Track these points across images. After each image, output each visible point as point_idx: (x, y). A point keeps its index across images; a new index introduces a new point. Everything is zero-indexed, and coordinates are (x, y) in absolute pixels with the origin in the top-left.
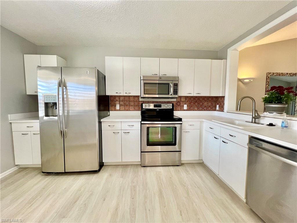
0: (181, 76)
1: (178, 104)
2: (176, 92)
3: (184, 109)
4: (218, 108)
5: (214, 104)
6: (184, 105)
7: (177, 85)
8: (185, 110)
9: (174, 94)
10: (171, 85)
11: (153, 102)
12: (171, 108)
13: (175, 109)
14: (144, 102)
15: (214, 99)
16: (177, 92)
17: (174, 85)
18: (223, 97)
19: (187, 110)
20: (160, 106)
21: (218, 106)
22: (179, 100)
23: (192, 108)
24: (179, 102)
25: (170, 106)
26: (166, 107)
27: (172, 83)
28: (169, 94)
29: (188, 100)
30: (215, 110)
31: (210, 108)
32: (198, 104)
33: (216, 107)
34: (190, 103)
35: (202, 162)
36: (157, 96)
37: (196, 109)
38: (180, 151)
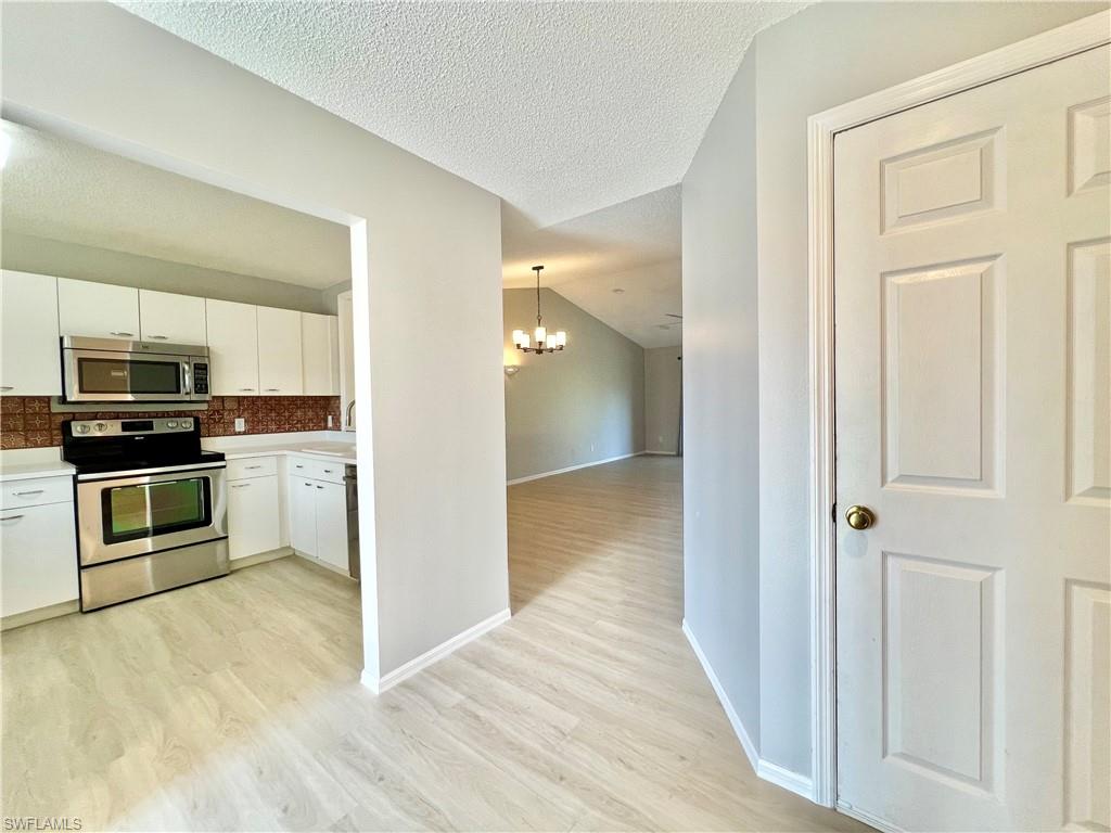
0: (216, 343)
1: (217, 417)
2: (202, 385)
3: (237, 430)
4: (330, 424)
5: (321, 413)
6: (237, 420)
7: (206, 369)
8: (239, 434)
9: (196, 392)
10: (187, 367)
11: (116, 416)
12: (192, 429)
13: (203, 431)
14: (74, 417)
15: (322, 402)
16: (206, 385)
17: (195, 368)
18: (338, 397)
19: (244, 433)
20: (149, 426)
21: (330, 418)
22: (217, 405)
23: (261, 427)
24: (218, 412)
25: (187, 425)
26: (172, 428)
27: (188, 363)
28: (178, 392)
29: (248, 406)
30: (326, 428)
31: (311, 425)
32: (279, 414)
33: (326, 421)
34: (254, 414)
35: (291, 553)
36: (130, 397)
37: (274, 427)
38: (226, 537)
